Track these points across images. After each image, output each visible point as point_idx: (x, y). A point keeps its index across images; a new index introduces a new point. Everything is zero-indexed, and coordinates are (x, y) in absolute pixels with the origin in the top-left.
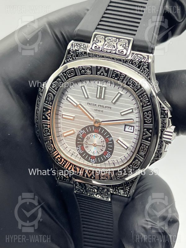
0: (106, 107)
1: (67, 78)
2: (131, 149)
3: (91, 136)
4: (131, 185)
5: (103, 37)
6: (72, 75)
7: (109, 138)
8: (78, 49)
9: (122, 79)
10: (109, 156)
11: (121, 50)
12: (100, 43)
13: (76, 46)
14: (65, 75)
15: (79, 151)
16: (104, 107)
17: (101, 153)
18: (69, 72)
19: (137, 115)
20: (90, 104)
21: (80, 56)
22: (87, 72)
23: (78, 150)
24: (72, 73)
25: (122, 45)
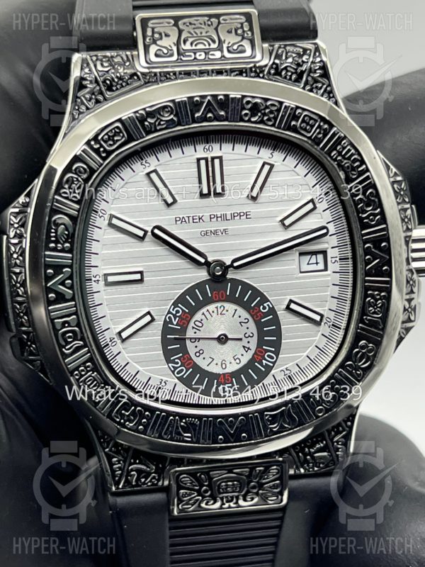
0: (233, 216)
1: (104, 155)
2: (332, 318)
3: (207, 314)
4: (347, 429)
5: (169, 23)
6: (118, 141)
7: (262, 307)
8: (107, 69)
9: (272, 116)
10: (273, 358)
11: (234, 44)
12: (167, 38)
13: (98, 63)
14: (97, 146)
15: (178, 373)
16: (229, 217)
17: (245, 360)
18: (107, 134)
19: (328, 216)
20: (182, 220)
21: (118, 87)
22: (162, 120)
23: (173, 372)
24: (119, 136)
25: (233, 31)
